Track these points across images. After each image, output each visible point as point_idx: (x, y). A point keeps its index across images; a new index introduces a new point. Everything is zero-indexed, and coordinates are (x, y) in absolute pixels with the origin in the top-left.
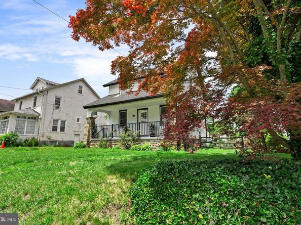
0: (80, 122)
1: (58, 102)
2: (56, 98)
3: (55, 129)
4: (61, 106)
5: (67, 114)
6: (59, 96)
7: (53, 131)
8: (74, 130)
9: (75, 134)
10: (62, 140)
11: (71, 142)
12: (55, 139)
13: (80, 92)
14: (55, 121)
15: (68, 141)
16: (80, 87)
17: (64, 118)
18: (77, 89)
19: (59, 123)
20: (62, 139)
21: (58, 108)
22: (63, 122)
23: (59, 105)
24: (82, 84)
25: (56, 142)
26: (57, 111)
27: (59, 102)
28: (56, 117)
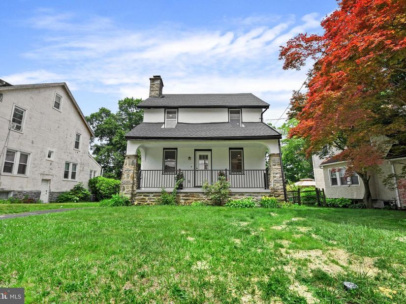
0: (52, 159)
1: (18, 117)
2: (16, 109)
3: (8, 168)
4: (24, 125)
5: (33, 143)
6: (21, 105)
7: (4, 171)
8: (41, 171)
9: (42, 180)
10: (20, 190)
11: (35, 193)
12: (7, 188)
13: (57, 105)
14: (10, 153)
15: (31, 192)
16: (59, 98)
17: (26, 150)
18: (53, 99)
19: (17, 156)
20: (21, 187)
21: (18, 128)
22: (24, 157)
23: (20, 122)
24: (61, 93)
25: (8, 193)
26: (15, 134)
27: (21, 117)
28: (13, 146)
